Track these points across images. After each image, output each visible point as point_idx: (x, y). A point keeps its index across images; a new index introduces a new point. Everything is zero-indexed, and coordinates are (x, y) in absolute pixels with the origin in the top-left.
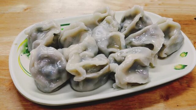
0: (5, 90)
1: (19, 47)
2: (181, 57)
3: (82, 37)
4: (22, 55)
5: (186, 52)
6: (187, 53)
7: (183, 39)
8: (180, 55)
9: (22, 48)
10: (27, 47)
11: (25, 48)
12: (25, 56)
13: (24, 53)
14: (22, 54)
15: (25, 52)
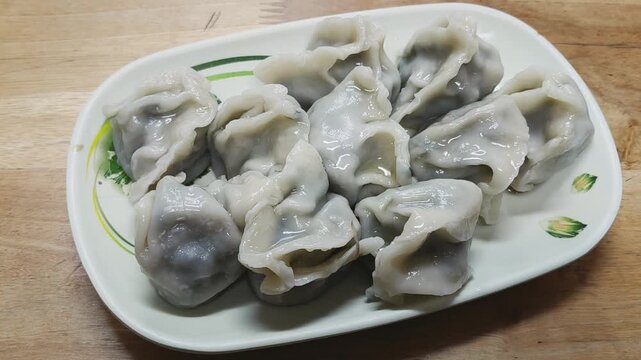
0: (66, 290)
1: (90, 155)
2: (575, 190)
3: (281, 139)
4: (100, 183)
5: (592, 174)
6: (594, 179)
7: (590, 133)
8: (574, 183)
9: (98, 156)
10: (112, 148)
11: (108, 155)
12: (109, 184)
13: (107, 174)
14: (101, 178)
15: (110, 171)
